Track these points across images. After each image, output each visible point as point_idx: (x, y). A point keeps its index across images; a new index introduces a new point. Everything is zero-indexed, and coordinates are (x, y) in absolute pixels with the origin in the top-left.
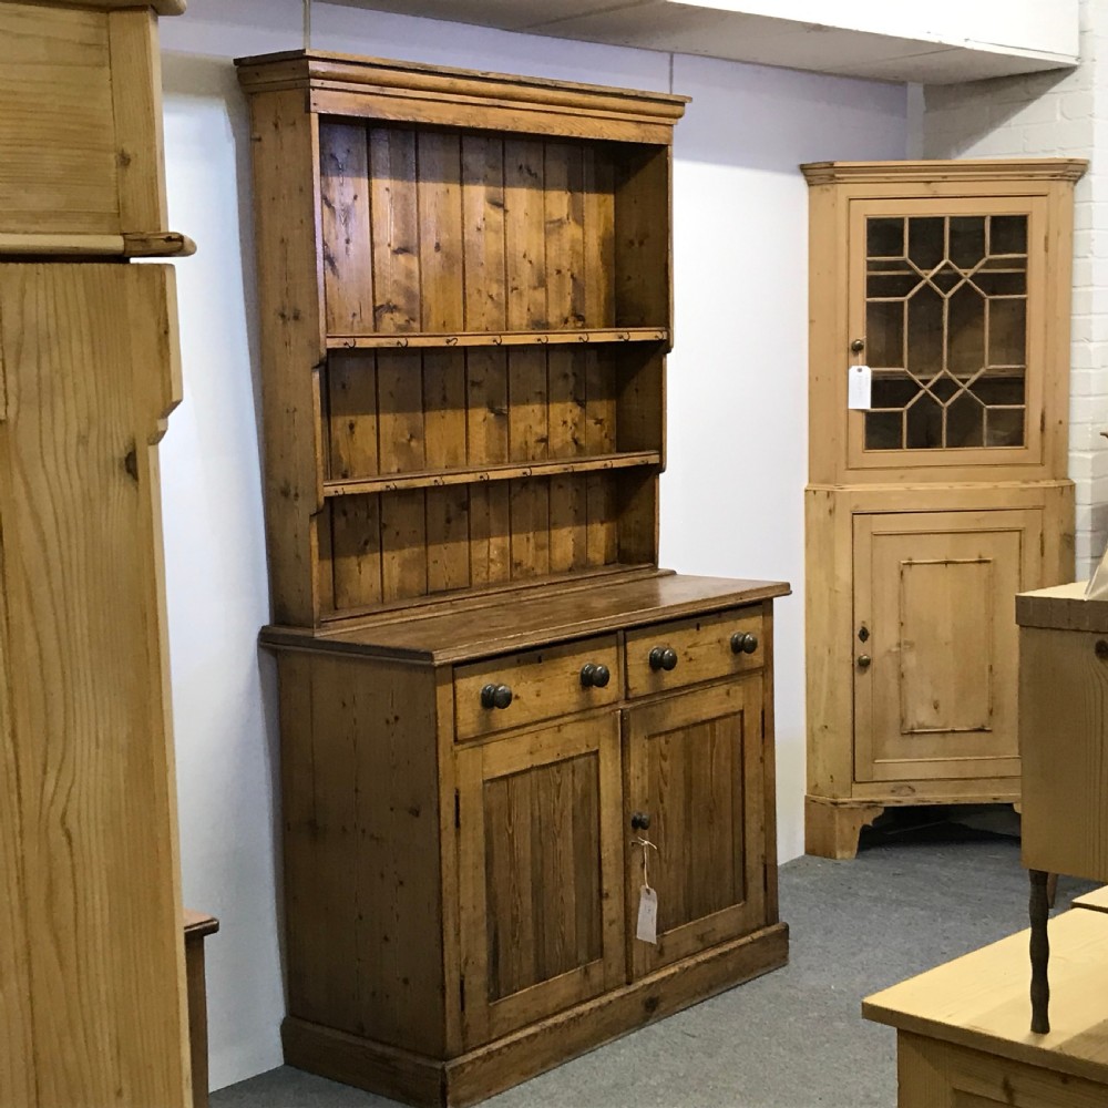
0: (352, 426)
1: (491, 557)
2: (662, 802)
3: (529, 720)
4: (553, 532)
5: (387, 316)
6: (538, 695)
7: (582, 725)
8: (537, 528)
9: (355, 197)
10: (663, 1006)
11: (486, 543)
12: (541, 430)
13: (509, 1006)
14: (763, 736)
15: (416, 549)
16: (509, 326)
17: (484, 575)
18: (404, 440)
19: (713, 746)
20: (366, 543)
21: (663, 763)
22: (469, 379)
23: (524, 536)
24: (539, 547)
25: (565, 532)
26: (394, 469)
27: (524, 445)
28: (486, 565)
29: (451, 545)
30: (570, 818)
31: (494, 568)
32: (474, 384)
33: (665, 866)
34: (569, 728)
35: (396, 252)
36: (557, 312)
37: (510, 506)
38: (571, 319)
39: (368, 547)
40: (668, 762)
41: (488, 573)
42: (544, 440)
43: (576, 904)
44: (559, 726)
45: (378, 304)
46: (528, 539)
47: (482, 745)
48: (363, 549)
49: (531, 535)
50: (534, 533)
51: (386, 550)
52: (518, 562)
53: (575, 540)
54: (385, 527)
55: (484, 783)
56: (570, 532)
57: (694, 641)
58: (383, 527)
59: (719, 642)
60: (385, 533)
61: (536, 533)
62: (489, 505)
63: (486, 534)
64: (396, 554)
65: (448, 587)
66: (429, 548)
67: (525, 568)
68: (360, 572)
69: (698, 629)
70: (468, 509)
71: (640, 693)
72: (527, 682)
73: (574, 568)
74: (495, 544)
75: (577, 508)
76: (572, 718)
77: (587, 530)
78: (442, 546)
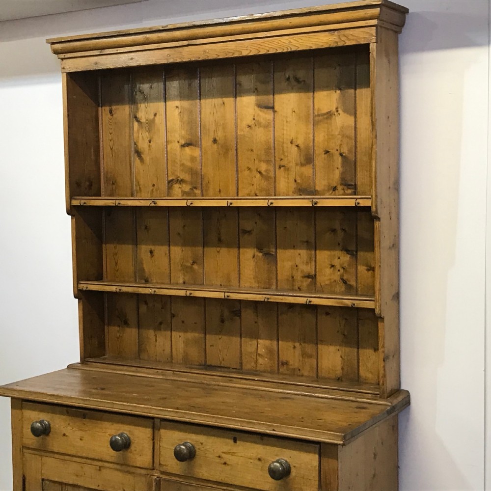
0: (151, 252)
1: (259, 352)
4: (320, 347)
5: (176, 187)
6: (81, 439)
7: (120, 474)
8: (304, 339)
9: (155, 115)
11: (255, 342)
12: (309, 269)
15: (197, 335)
16: (277, 193)
17: (253, 364)
18: (189, 265)
20: (161, 323)
22: (240, 228)
23: (290, 344)
24: (304, 354)
25: (332, 348)
26: (181, 281)
27: (291, 279)
28: (255, 358)
29: (225, 338)
31: (260, 361)
32: (245, 232)
34: (108, 471)
35: (183, 146)
36: (325, 182)
37: (277, 320)
38: (340, 188)
39: (162, 326)
41: (256, 362)
42: (312, 277)
44: (100, 467)
45: (170, 178)
46: (294, 347)
47: (42, 456)
48: (158, 327)
49: (297, 345)
50: (301, 344)
51: (174, 331)
52: (285, 361)
53: (343, 357)
54: (174, 316)
55: (43, 480)
56: (339, 350)
57: (230, 450)
58: (173, 316)
59: (259, 459)
60: (174, 320)
61: (302, 344)
62: (257, 316)
63: (255, 336)
64: (182, 334)
65: (222, 365)
66: (207, 336)
67: (292, 367)
68: (156, 340)
69: (235, 441)
70: (240, 316)
71: (170, 470)
72: (73, 428)
73: (343, 379)
74: (263, 344)
75: (346, 333)
76: (111, 465)
77: (358, 352)
78: (218, 337)
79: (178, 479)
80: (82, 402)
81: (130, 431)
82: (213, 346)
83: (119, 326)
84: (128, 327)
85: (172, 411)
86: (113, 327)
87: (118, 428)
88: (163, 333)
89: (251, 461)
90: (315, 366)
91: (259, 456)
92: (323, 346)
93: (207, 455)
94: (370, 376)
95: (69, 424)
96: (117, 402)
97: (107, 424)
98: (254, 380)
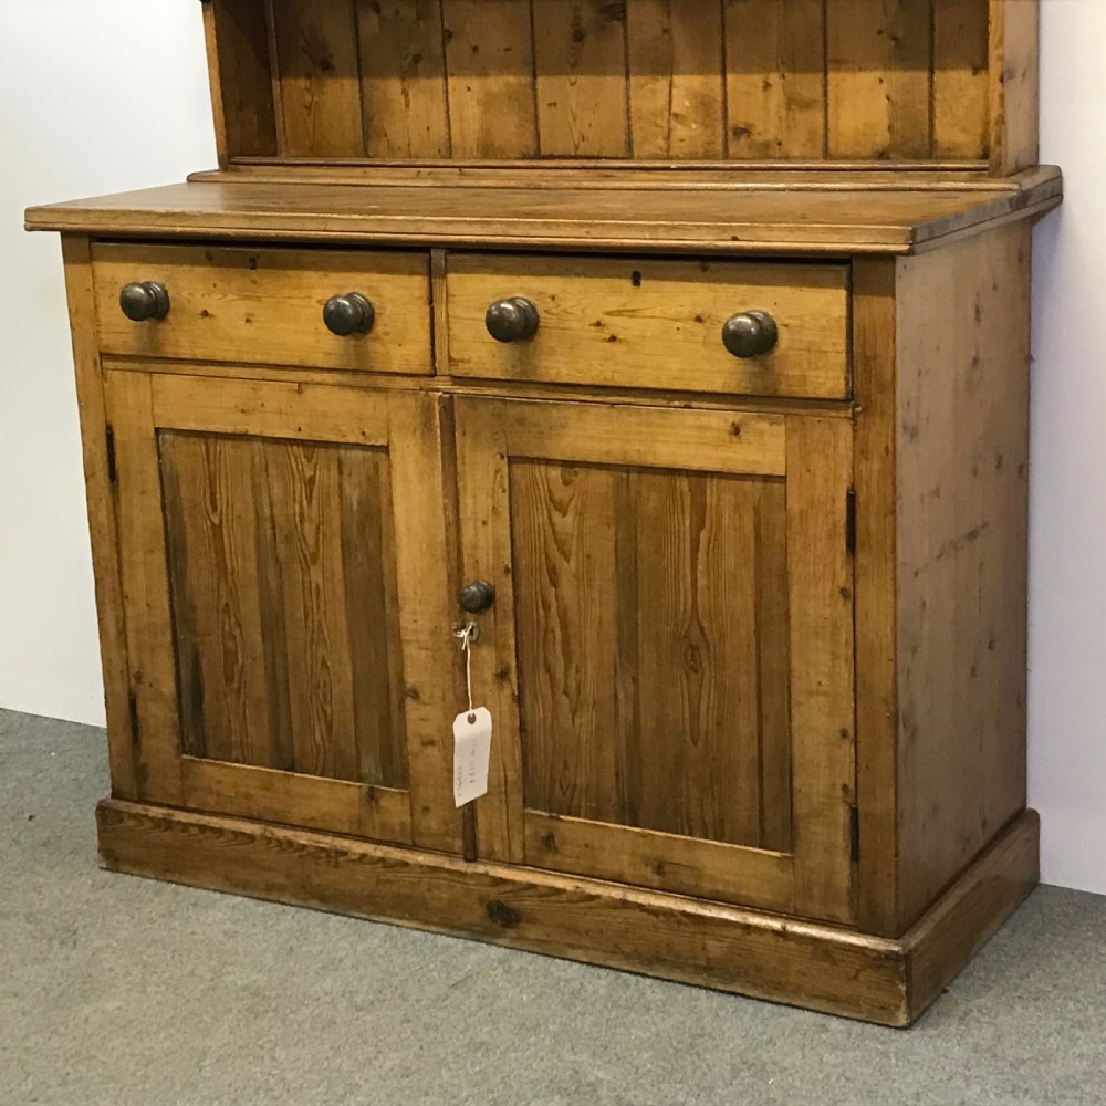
1: (675, 109)
2: (554, 584)
3: (231, 356)
4: (832, 76)
6: (248, 321)
7: (350, 395)
8: (791, 62)
10: (533, 932)
11: (663, 83)
13: (216, 774)
14: (851, 546)
15: (512, 79)
17: (661, 141)
19: (699, 524)
20: (417, 59)
21: (557, 516)
23: (757, 79)
24: (793, 102)
25: (867, 79)
28: (664, 124)
29: (583, 80)
30: (337, 542)
31: (680, 131)
33: (564, 700)
34: (320, 391)
37: (723, 19)
39: (420, 66)
40: (569, 518)
41: (668, 138)
43: (354, 682)
44: (300, 384)
46: (767, 86)
47: (151, 373)
48: (413, 66)
49: (774, 78)
50: (783, 76)
51: (452, 75)
52: (742, 126)
53: (893, 96)
54: (451, 36)
55: (157, 431)
56: (881, 81)
57: (625, 304)
58: (448, 35)
59: (699, 319)
60: (451, 47)
61: (787, 75)
62: (669, 15)
63: (664, 66)
64: (475, 83)
65: (580, 152)
66: (539, 79)
67: (760, 139)
68: (408, 106)
69: (637, 282)
70: (623, 18)
71: (476, 372)
72: (226, 295)
73: (892, 155)
74: (687, 87)
75: (900, 34)
76: (327, 377)
77: (931, 80)
78: (565, 79)
79: (496, 391)
80: (246, 224)
81: (370, 288)
82: (555, 104)
83: (309, 76)
84: (332, 76)
85: (476, 222)
86: (293, 81)
87: (340, 283)
88: (423, 82)
89: (678, 324)
90: (821, 131)
91: (699, 311)
92: (842, 75)
93: (566, 326)
94: (961, 138)
95: (215, 286)
96: (335, 216)
97: (311, 277)
98: (669, 169)
